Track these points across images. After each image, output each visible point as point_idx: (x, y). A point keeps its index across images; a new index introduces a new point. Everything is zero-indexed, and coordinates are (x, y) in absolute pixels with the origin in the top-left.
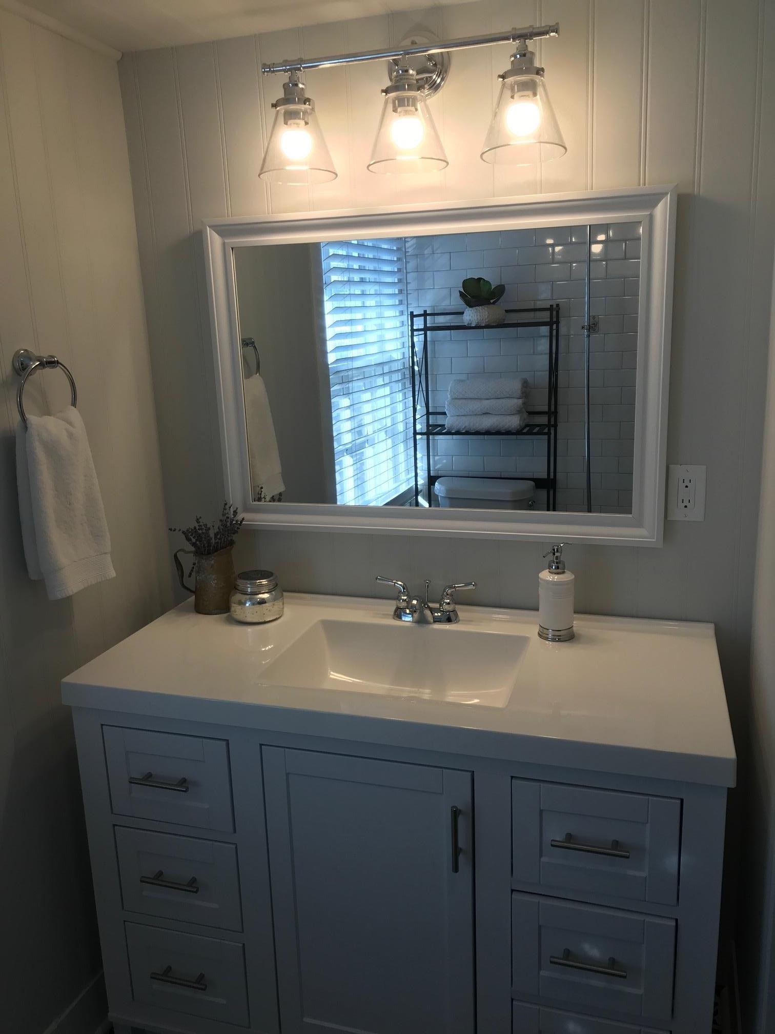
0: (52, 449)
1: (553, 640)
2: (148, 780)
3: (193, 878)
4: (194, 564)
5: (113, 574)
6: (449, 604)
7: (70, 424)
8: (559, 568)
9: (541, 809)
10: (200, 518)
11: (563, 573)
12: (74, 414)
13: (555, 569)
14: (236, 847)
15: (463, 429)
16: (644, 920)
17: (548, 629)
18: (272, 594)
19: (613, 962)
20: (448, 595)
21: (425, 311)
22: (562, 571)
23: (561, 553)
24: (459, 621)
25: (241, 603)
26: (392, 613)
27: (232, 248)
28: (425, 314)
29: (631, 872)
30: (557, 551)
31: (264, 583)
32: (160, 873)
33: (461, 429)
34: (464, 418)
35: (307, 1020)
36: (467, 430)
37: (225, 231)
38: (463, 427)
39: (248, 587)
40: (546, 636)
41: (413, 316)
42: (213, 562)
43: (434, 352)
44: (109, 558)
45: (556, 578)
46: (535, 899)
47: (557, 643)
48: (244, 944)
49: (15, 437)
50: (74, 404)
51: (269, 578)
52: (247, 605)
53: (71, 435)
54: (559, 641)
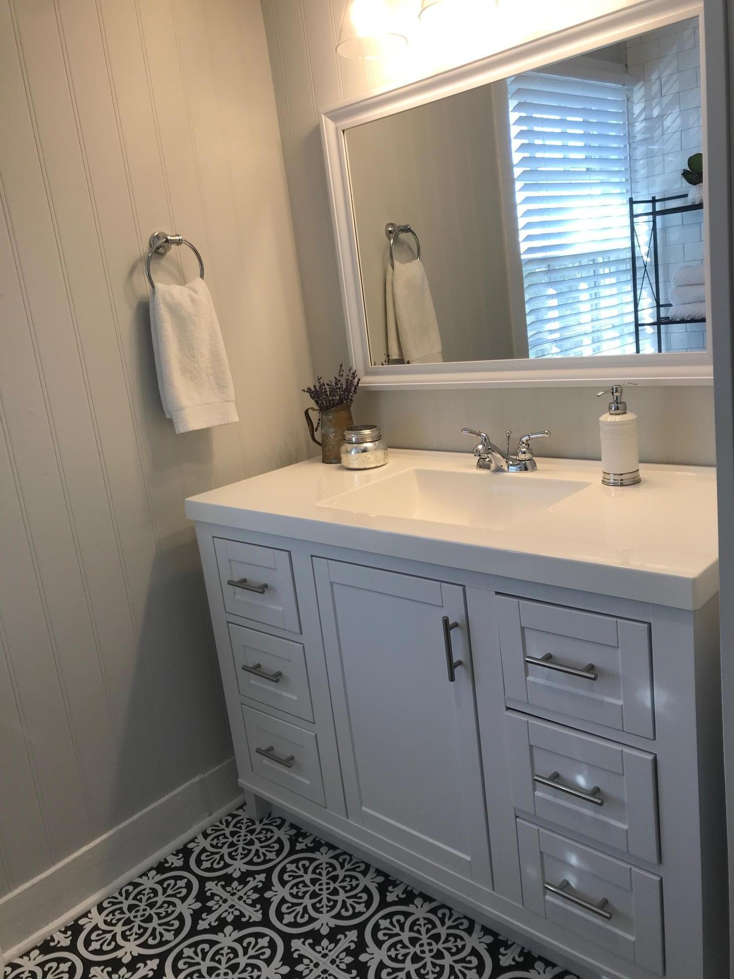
0: (175, 311)
1: (615, 485)
2: (243, 584)
3: (279, 672)
4: (319, 420)
5: (236, 419)
6: (524, 453)
7: (195, 291)
8: (619, 407)
9: (522, 626)
10: (321, 378)
11: (625, 413)
12: (200, 284)
13: (615, 410)
14: (304, 647)
15: (688, 317)
16: (622, 751)
17: (609, 474)
18: (376, 445)
19: (596, 791)
20: (523, 443)
21: (654, 198)
22: (623, 411)
23: (621, 393)
24: (537, 470)
25: (348, 452)
26: (476, 464)
27: (343, 131)
28: (654, 201)
29: (608, 699)
30: (617, 391)
31: (367, 433)
32: (259, 666)
33: (686, 317)
34: (688, 305)
35: (364, 808)
36: (692, 317)
37: (337, 115)
38: (687, 315)
39: (353, 437)
40: (607, 481)
41: (632, 202)
42: (331, 417)
43: (665, 239)
44: (232, 406)
45: (618, 418)
46: (524, 718)
47: (620, 488)
48: (316, 734)
49: (149, 303)
50: (202, 276)
51: (372, 429)
52: (353, 453)
53: (193, 300)
54: (622, 485)
